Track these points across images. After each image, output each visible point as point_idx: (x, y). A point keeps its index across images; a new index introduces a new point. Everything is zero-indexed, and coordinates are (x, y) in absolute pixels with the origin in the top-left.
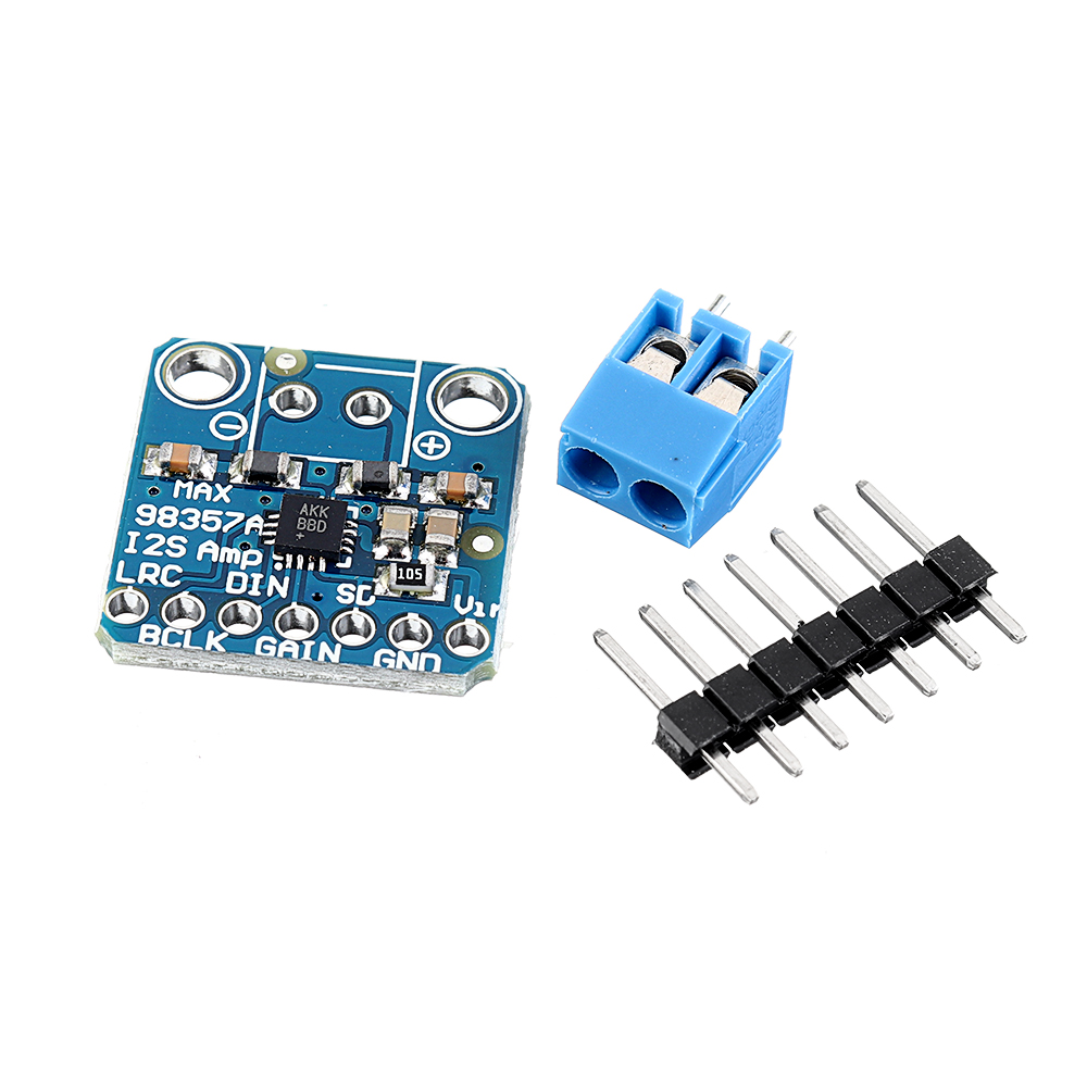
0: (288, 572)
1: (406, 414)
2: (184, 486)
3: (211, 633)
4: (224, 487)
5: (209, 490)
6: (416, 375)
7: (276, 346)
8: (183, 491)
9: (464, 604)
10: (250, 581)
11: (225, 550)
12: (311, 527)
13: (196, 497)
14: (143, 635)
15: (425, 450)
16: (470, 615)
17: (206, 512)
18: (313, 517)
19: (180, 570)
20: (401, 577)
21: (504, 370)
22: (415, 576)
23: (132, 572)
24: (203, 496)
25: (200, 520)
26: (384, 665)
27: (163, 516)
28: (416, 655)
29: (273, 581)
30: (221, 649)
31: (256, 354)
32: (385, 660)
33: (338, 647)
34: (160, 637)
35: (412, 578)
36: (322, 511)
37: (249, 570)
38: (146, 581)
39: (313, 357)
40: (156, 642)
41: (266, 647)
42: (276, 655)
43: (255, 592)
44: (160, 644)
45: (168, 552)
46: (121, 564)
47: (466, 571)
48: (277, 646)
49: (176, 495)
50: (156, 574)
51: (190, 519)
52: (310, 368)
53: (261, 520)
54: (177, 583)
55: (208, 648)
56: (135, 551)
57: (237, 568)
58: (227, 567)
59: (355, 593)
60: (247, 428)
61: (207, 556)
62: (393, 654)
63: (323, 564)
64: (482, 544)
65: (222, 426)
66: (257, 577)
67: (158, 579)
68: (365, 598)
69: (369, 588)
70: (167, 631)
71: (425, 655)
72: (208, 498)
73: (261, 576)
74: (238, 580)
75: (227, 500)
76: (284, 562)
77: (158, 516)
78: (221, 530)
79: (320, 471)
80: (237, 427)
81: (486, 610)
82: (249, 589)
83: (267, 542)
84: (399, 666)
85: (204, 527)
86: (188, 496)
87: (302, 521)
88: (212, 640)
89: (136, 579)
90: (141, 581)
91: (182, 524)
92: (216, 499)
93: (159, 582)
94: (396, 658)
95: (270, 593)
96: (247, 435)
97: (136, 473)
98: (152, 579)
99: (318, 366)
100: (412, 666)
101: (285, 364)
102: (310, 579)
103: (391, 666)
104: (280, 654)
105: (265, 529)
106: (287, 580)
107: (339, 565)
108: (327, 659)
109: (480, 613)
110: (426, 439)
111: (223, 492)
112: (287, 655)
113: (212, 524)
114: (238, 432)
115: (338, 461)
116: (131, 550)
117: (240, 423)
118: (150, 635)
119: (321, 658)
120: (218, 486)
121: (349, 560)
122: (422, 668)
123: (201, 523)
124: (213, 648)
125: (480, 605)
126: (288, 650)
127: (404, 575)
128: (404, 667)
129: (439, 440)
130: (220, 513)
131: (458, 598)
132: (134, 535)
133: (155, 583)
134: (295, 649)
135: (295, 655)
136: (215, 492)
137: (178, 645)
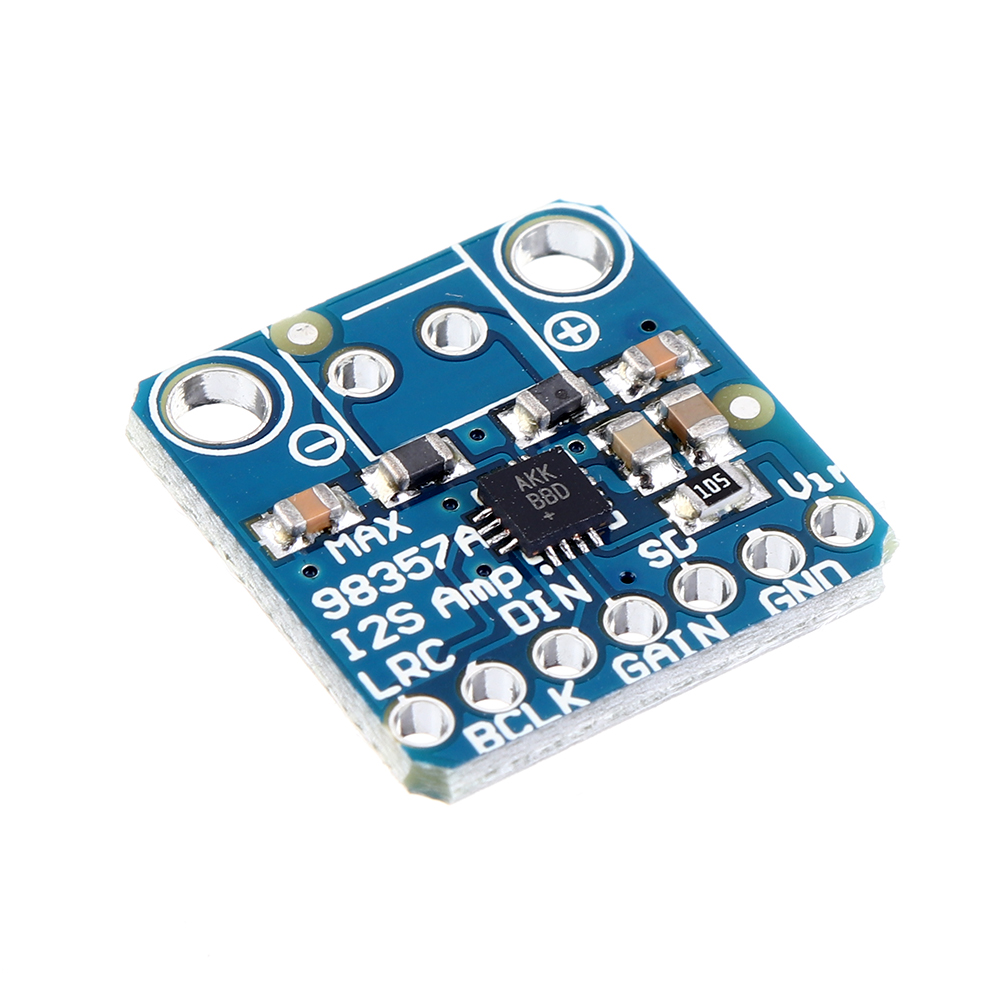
0: (564, 571)
1: (504, 314)
2: (339, 543)
3: (552, 692)
4: (386, 516)
5: (373, 533)
6: (468, 263)
7: (273, 321)
8: (344, 550)
9: (798, 487)
10: (533, 606)
11: (465, 588)
12: (551, 499)
13: (367, 549)
14: (477, 743)
15: (569, 341)
16: (816, 494)
17: (398, 558)
18: (540, 486)
19: (439, 643)
20: (706, 496)
21: (559, 201)
22: (721, 484)
23: (385, 679)
24: (372, 542)
25: (400, 571)
26: (784, 607)
27: (353, 594)
28: (805, 574)
29: (558, 590)
30: (582, 703)
31: (258, 344)
32: (779, 601)
33: (711, 618)
34: (498, 731)
35: (719, 489)
36: (544, 473)
37: (518, 593)
38: (412, 679)
39: (330, 310)
40: (499, 742)
41: (632, 669)
42: (652, 671)
43: (551, 616)
44: (507, 741)
45: (402, 630)
46: (363, 677)
47: (760, 449)
48: (641, 659)
49: (341, 560)
50: (416, 664)
51: (387, 577)
52: (339, 327)
53: (470, 530)
54: (451, 660)
55: (567, 710)
56: (363, 653)
57: (501, 600)
58: (490, 606)
59: (664, 547)
60: (340, 436)
61: (453, 607)
62: (780, 590)
63: (594, 536)
64: (745, 407)
65: (309, 449)
66: (536, 596)
67: (424, 668)
68: (683, 546)
69: (673, 532)
70: (499, 720)
71: (816, 569)
72: (383, 541)
73: (540, 593)
74: (517, 614)
75: (407, 530)
76: (547, 561)
77: (346, 597)
78: (436, 569)
79: (478, 434)
80: (328, 441)
81: (828, 478)
82: (541, 616)
83: (502, 551)
84: (801, 599)
85: (413, 576)
86: (358, 553)
87: (533, 498)
88: (564, 699)
89: (397, 683)
90: (407, 683)
91: (384, 589)
92: (393, 537)
93: (431, 671)
94: (787, 592)
95: (570, 606)
96: (349, 443)
97: (267, 563)
98: (416, 670)
99: (347, 317)
100: (815, 590)
101: (307, 336)
102: (599, 563)
103: (792, 603)
104: (657, 667)
105: (486, 537)
106: (571, 579)
107: (613, 527)
108: (714, 641)
109: (824, 487)
110: (557, 329)
111: (392, 523)
112: (665, 663)
113: (418, 568)
114: (334, 446)
115: (485, 411)
116: (356, 654)
117: (326, 435)
118: (485, 738)
119: (706, 643)
120: (377, 520)
121: (617, 514)
122: (828, 585)
123: (405, 575)
124: (574, 708)
125: (815, 477)
126: (659, 656)
127: (708, 491)
128: (808, 596)
129: (574, 322)
130: (415, 550)
131: (782, 483)
132: (342, 635)
133: (426, 675)
134: (665, 651)
135: (673, 658)
136: (384, 531)
137: (528, 728)
